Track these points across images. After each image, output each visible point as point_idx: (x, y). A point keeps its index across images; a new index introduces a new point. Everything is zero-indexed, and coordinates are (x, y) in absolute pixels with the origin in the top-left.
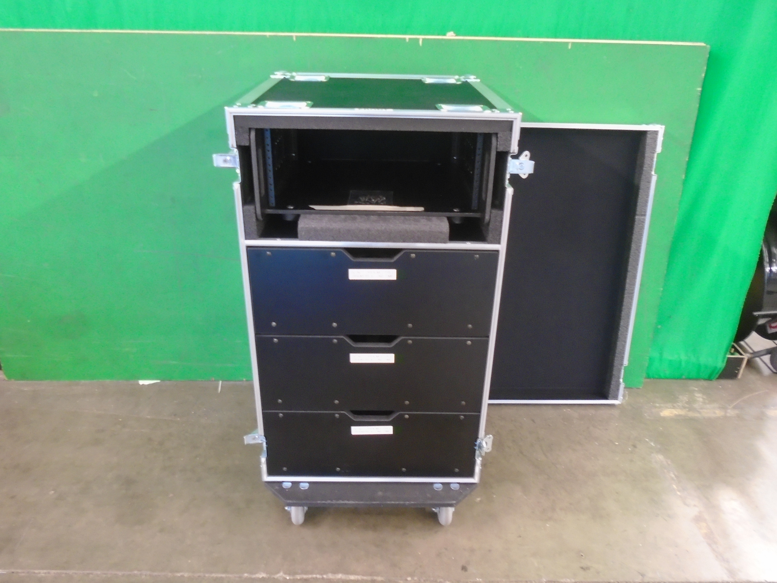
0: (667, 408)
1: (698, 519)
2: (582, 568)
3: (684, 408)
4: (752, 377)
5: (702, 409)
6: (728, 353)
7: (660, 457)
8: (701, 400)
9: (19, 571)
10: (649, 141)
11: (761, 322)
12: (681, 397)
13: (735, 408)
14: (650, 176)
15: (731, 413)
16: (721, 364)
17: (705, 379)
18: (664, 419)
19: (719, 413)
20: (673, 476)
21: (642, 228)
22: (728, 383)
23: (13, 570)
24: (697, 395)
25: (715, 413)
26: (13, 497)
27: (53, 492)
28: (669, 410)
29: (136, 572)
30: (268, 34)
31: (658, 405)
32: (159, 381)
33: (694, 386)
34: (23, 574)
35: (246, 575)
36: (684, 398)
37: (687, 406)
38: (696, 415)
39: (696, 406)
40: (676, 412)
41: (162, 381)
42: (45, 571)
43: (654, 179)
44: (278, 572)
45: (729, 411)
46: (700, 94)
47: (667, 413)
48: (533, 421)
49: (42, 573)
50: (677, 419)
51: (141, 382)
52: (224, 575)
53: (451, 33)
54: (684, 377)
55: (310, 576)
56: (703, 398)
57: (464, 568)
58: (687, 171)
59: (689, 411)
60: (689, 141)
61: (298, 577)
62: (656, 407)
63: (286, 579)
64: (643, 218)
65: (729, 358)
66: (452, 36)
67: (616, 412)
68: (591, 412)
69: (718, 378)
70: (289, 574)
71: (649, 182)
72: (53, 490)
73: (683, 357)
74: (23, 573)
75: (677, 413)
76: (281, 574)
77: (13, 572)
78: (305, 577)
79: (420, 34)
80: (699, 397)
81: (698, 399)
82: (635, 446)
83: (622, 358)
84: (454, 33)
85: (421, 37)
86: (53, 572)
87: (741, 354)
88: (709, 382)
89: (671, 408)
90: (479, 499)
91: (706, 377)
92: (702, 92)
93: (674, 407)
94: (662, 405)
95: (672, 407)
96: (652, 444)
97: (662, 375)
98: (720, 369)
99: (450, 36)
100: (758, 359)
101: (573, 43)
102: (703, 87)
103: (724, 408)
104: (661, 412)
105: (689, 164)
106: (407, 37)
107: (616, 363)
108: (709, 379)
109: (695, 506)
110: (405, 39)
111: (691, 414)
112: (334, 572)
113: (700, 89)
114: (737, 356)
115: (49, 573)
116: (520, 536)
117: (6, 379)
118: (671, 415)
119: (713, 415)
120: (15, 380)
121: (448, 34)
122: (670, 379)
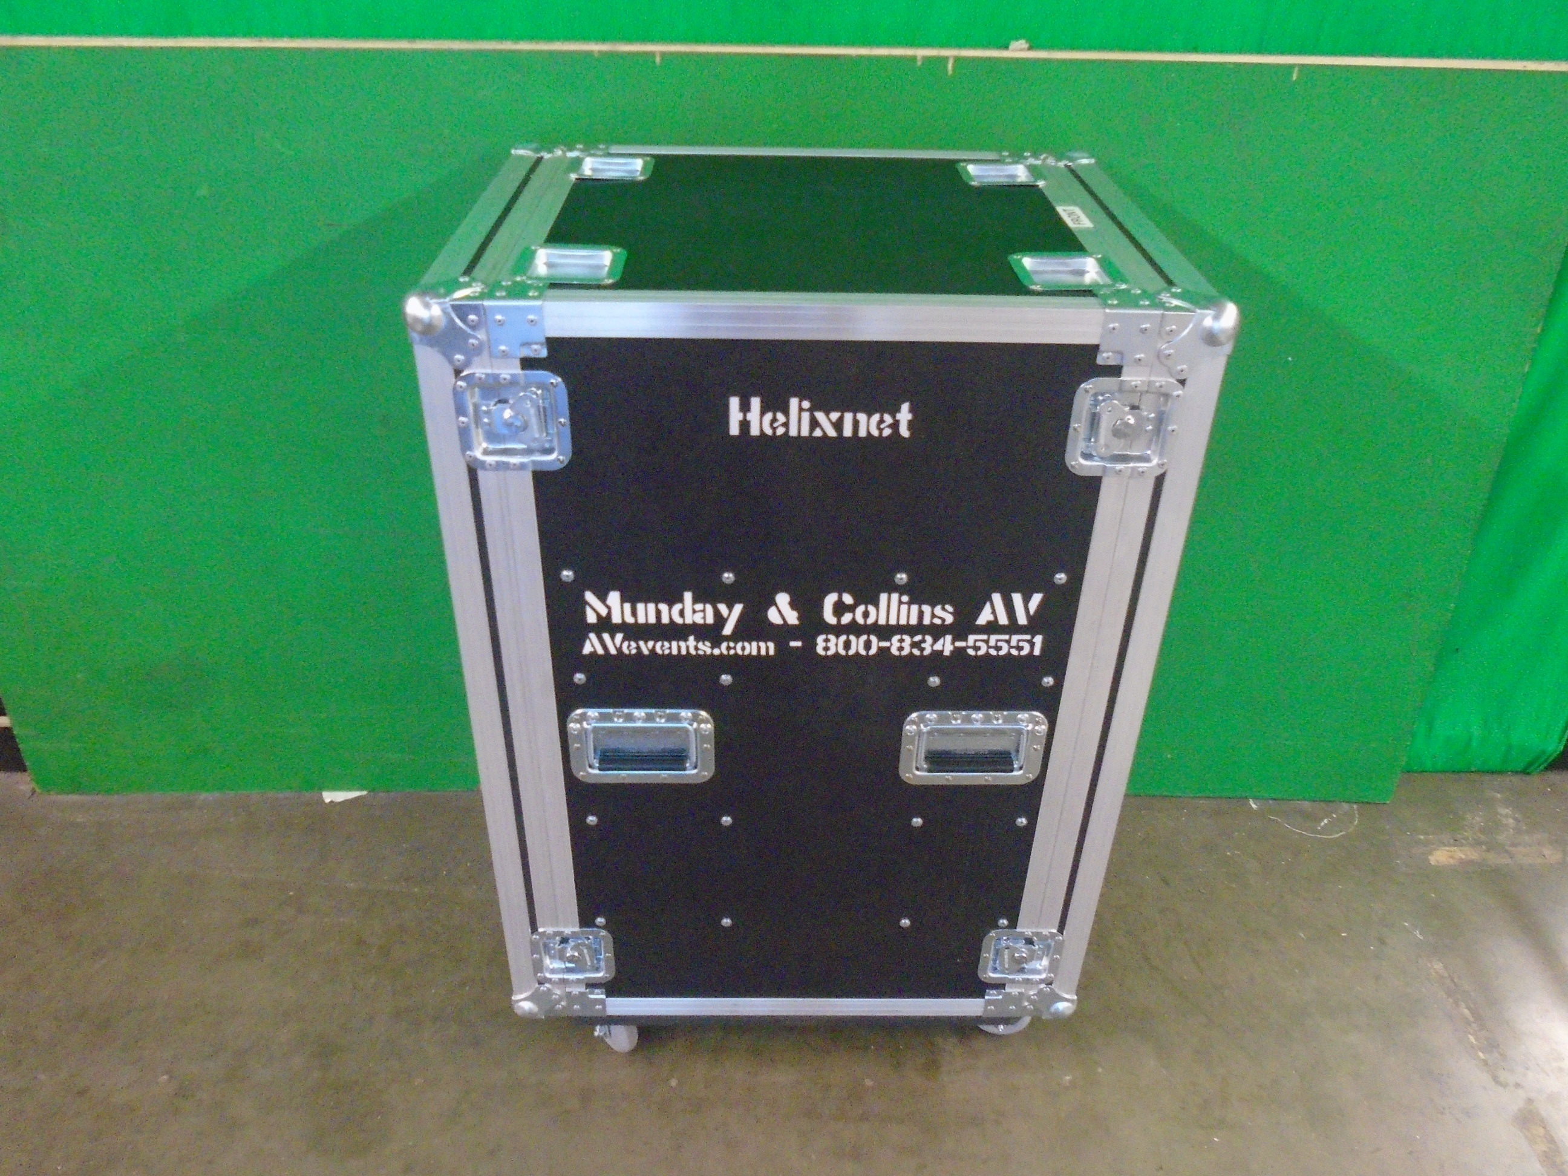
0: (1443, 844)
1: (1526, 1118)
3: (1478, 843)
5: (1513, 845)
7: (1437, 966)
8: (1511, 821)
12: (1468, 816)
16: (1553, 748)
17: (1516, 773)
18: (1439, 871)
19: (1550, 855)
20: (1466, 1012)
24: (1504, 811)
25: (1542, 856)
26: (81, 1093)
27: (165, 1077)
28: (1447, 848)
31: (1422, 837)
32: (364, 793)
33: (1493, 790)
36: (1476, 819)
37: (1482, 837)
38: (1505, 862)
39: (1501, 838)
40: (1461, 854)
41: (369, 792)
47: (1440, 857)
48: (1166, 882)
50: (1465, 871)
51: (328, 797)
53: (1022, 43)
54: (1473, 768)
56: (1515, 819)
59: (1488, 850)
62: (1418, 842)
66: (1021, 50)
69: (1543, 771)
73: (1476, 731)
75: (1463, 857)
79: (952, 46)
80: (1506, 815)
81: (1504, 821)
82: (1382, 942)
84: (1027, 41)
85: (951, 54)
88: (1527, 778)
89: (1450, 845)
91: (1520, 769)
93: (1456, 843)
94: (1431, 837)
95: (1452, 841)
96: (1418, 934)
97: (1429, 765)
98: (1550, 756)
99: (1018, 50)
101: (1305, 67)
103: (1559, 843)
104: (1431, 854)
105: (1541, 336)
106: (921, 53)
108: (1525, 772)
109: (1516, 1085)
110: (914, 58)
111: (1493, 859)
116: (1161, 1168)
117: (38, 790)
118: (1452, 861)
119: (1539, 861)
120: (58, 794)
121: (1014, 45)
122: (1444, 772)
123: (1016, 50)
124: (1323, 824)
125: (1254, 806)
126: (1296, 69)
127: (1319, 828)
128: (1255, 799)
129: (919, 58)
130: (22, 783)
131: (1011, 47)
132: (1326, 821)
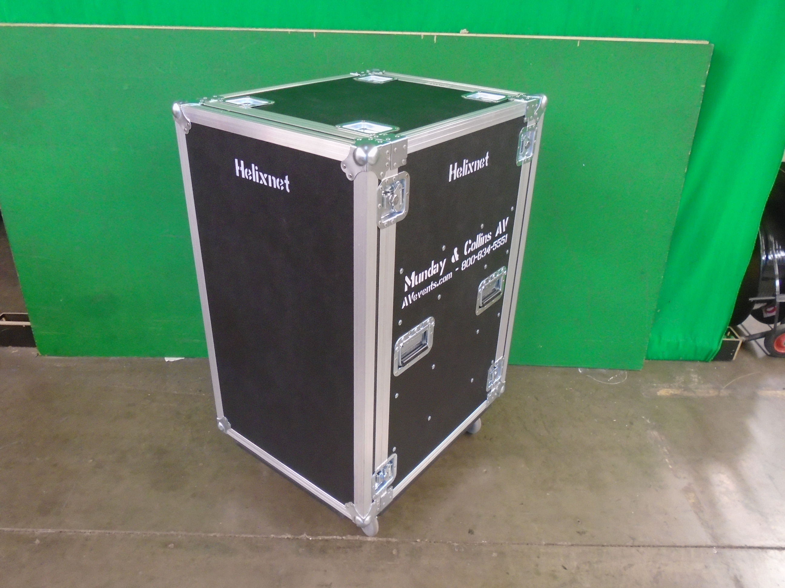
0: (664, 388)
1: (687, 490)
2: (578, 532)
3: (680, 387)
4: (747, 359)
5: (696, 388)
6: (724, 336)
7: (655, 433)
8: (696, 380)
9: (66, 530)
11: (756, 307)
12: (677, 378)
13: (728, 388)
15: (724, 393)
16: (716, 347)
17: (700, 361)
18: (661, 398)
19: (713, 393)
20: (666, 450)
22: (723, 365)
23: (62, 530)
24: (693, 376)
25: (708, 393)
26: (55, 465)
27: (91, 460)
28: (665, 389)
29: (172, 532)
30: (289, 30)
31: (655, 385)
32: (183, 358)
33: (690, 367)
34: (70, 534)
35: (272, 536)
36: (681, 379)
37: (683, 386)
38: (691, 394)
39: (691, 386)
40: (671, 391)
41: (185, 357)
42: (90, 531)
44: (302, 534)
45: (722, 391)
46: (703, 91)
47: (663, 392)
48: (537, 399)
49: (88, 532)
50: (673, 398)
51: (167, 359)
52: (251, 536)
53: (465, 30)
54: (681, 358)
55: (331, 537)
56: (698, 379)
57: (471, 532)
58: (690, 164)
59: (685, 390)
60: (692, 135)
61: (320, 538)
62: (653, 387)
63: (308, 539)
65: (724, 341)
66: (465, 33)
67: (615, 391)
69: (713, 360)
70: (312, 535)
72: (91, 459)
73: (681, 340)
74: (71, 532)
75: (673, 392)
76: (305, 535)
77: (61, 532)
78: (326, 538)
79: (435, 32)
80: (695, 378)
81: (693, 380)
82: (632, 423)
84: (467, 30)
85: (435, 34)
86: (97, 531)
87: (736, 337)
88: (705, 363)
89: (667, 388)
90: (484, 470)
91: (703, 359)
92: (705, 89)
93: (670, 387)
94: (659, 385)
95: (668, 386)
96: (648, 421)
97: (661, 357)
98: (715, 351)
99: (464, 33)
100: (753, 342)
101: (582, 41)
102: (706, 84)
103: (718, 388)
104: (658, 391)
105: (691, 157)
106: (423, 34)
108: (705, 361)
109: (685, 478)
110: (420, 36)
111: (686, 394)
112: (353, 534)
113: (703, 86)
114: (733, 339)
115: (94, 533)
116: (522, 504)
117: (40, 354)
118: (667, 394)
119: (707, 395)
120: (48, 356)
121: (462, 31)
122: (668, 360)
123: (462, 33)
124: (611, 379)
125: (580, 371)
126: (579, 42)
127: (609, 380)
128: (581, 367)
129: (422, 36)
130: (33, 351)
131: (461, 32)
132: (612, 378)
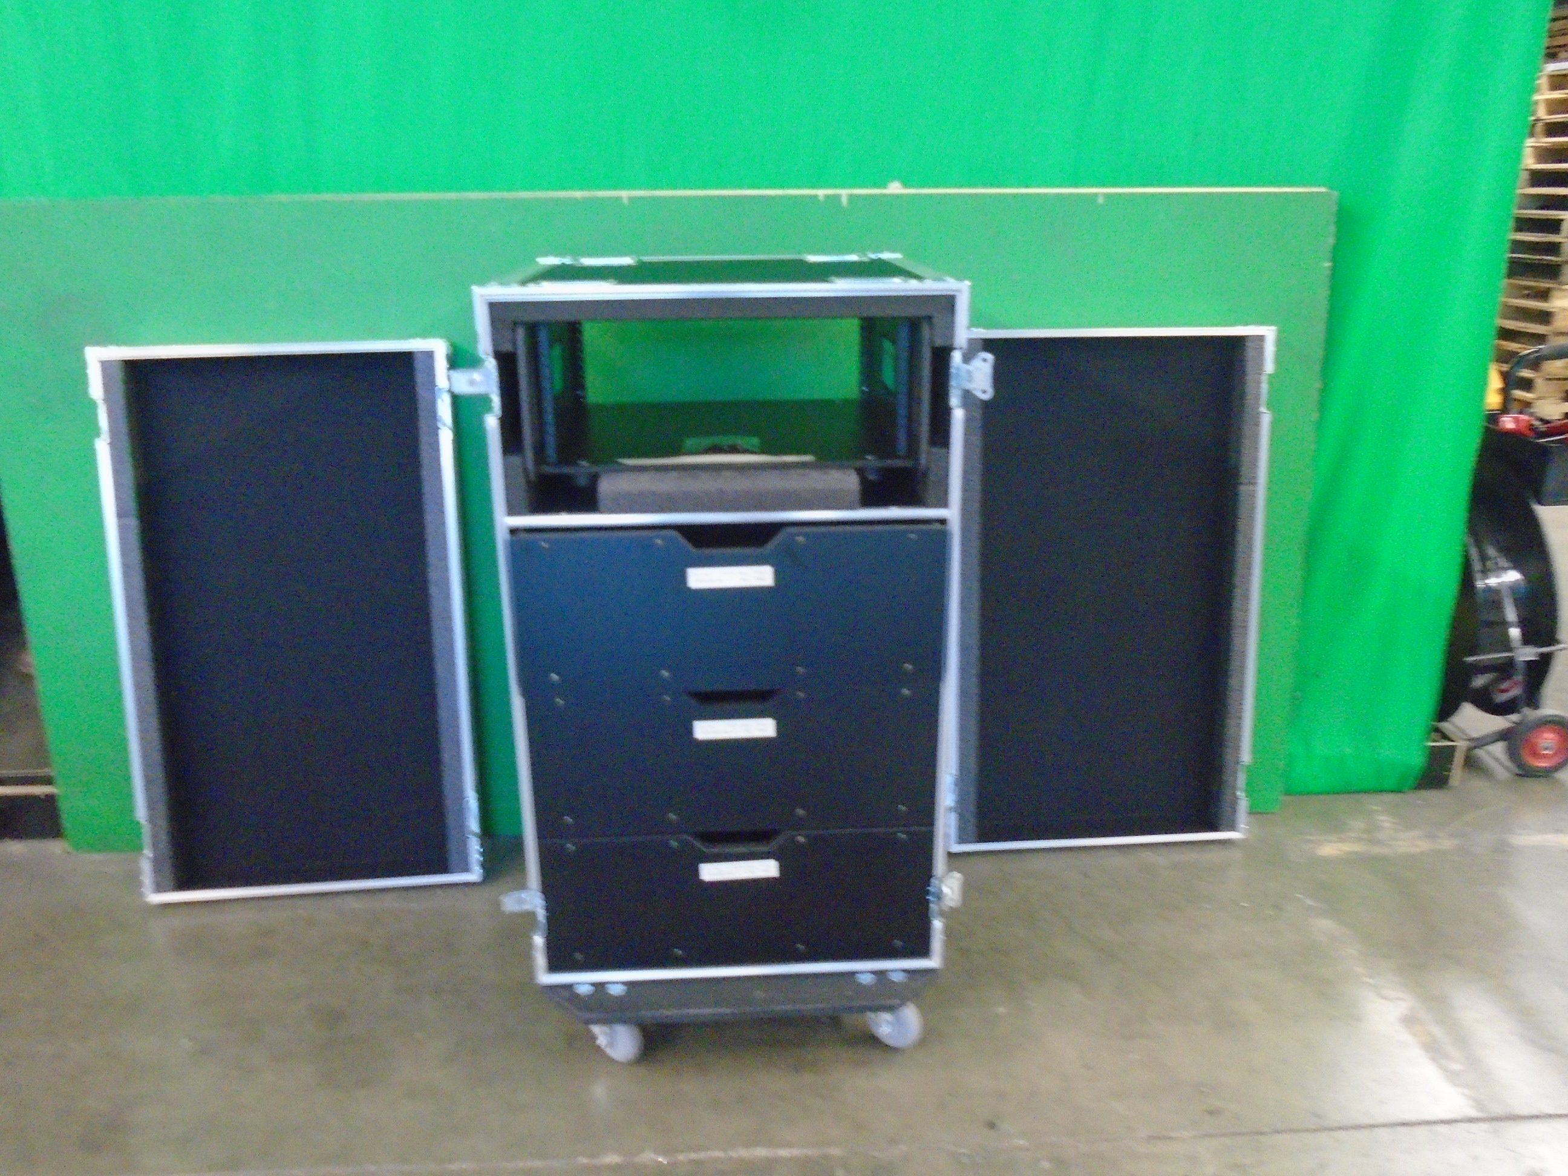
0: (1329, 841)
1: (1409, 1021)
2: (1208, 1112)
3: (1360, 840)
4: (1477, 784)
5: (1392, 840)
6: (1427, 738)
7: (1326, 923)
8: (1389, 825)
10: (1250, 353)
11: (1479, 681)
12: (1351, 823)
13: (1451, 835)
14: (1258, 415)
15: (1446, 844)
16: (1416, 759)
17: (1389, 791)
18: (1327, 861)
19: (1424, 846)
20: (1354, 952)
21: (1253, 507)
24: (1382, 817)
25: (1417, 846)
28: (1333, 844)
30: (578, 194)
31: (1312, 838)
33: (1374, 804)
35: (581, 1159)
36: (1357, 824)
37: (1365, 836)
38: (1385, 851)
39: (1382, 835)
40: (1346, 847)
43: (1266, 419)
44: (642, 1151)
45: (1441, 841)
46: (1328, 272)
47: (1329, 849)
50: (1351, 860)
52: (538, 1164)
53: (896, 185)
54: (1353, 789)
55: (704, 1155)
56: (1392, 823)
58: (1322, 406)
59: (1370, 844)
60: (1319, 353)
62: (1308, 841)
63: (658, 1162)
64: (1251, 488)
65: (1429, 748)
66: (897, 190)
67: (1236, 854)
68: (1191, 855)
69: (1416, 788)
70: (664, 1154)
71: (1257, 424)
73: (1348, 751)
75: (1348, 849)
76: (649, 1154)
79: (843, 187)
80: (1386, 821)
81: (1383, 825)
82: (1278, 907)
83: (1237, 748)
84: (901, 183)
85: (844, 193)
88: (1401, 795)
89: (1336, 842)
90: (1001, 1010)
91: (1393, 786)
92: (1333, 269)
93: (1342, 841)
94: (1320, 837)
95: (1338, 839)
96: (1311, 902)
97: (1314, 789)
98: (1418, 768)
99: (895, 188)
100: (1482, 751)
101: (1106, 195)
102: (1334, 259)
103: (1432, 837)
104: (1319, 849)
105: (1323, 393)
106: (821, 193)
107: (1229, 758)
108: (1399, 790)
109: (1399, 999)
110: (816, 196)
111: (1376, 850)
112: (747, 1145)
113: (1327, 264)
114: (1445, 743)
117: (73, 852)
118: (1338, 853)
119: (1414, 850)
120: (90, 853)
121: (891, 183)
122: (1328, 793)
123: (891, 190)
126: (1100, 197)
129: (820, 197)
131: (889, 186)
